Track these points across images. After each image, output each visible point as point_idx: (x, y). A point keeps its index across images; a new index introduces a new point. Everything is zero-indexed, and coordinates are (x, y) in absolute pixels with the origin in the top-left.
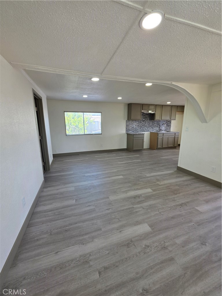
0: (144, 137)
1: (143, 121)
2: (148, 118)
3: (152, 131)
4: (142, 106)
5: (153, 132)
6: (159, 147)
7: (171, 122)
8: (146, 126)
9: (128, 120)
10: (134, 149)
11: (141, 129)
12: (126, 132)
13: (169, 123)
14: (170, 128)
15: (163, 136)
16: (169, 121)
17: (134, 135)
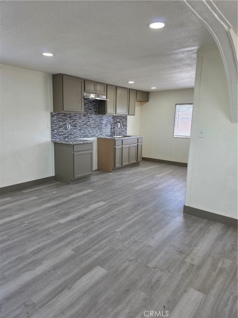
0: (92, 149)
1: (85, 115)
2: (93, 110)
3: (100, 136)
4: (84, 82)
5: (102, 137)
6: (118, 165)
7: (126, 119)
8: (90, 126)
9: (54, 111)
10: (77, 176)
11: (82, 131)
12: (52, 138)
13: (124, 120)
14: (126, 129)
15: (122, 145)
16: (124, 118)
17: (75, 146)
